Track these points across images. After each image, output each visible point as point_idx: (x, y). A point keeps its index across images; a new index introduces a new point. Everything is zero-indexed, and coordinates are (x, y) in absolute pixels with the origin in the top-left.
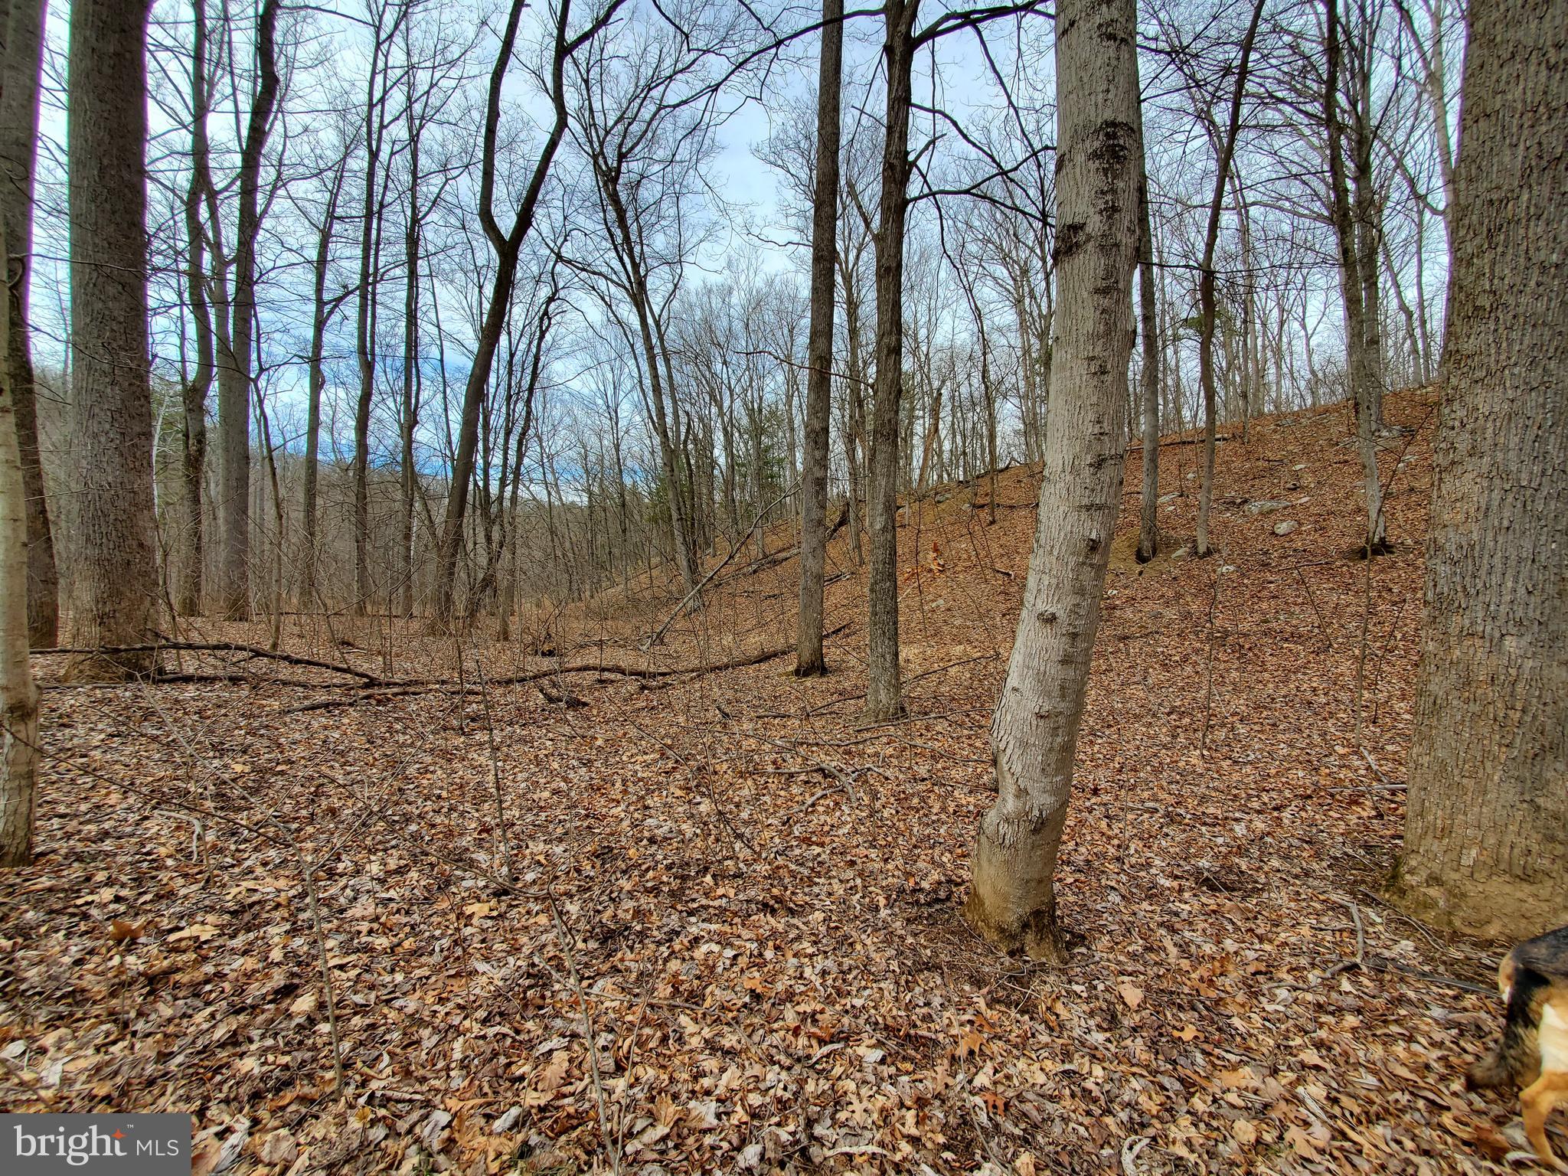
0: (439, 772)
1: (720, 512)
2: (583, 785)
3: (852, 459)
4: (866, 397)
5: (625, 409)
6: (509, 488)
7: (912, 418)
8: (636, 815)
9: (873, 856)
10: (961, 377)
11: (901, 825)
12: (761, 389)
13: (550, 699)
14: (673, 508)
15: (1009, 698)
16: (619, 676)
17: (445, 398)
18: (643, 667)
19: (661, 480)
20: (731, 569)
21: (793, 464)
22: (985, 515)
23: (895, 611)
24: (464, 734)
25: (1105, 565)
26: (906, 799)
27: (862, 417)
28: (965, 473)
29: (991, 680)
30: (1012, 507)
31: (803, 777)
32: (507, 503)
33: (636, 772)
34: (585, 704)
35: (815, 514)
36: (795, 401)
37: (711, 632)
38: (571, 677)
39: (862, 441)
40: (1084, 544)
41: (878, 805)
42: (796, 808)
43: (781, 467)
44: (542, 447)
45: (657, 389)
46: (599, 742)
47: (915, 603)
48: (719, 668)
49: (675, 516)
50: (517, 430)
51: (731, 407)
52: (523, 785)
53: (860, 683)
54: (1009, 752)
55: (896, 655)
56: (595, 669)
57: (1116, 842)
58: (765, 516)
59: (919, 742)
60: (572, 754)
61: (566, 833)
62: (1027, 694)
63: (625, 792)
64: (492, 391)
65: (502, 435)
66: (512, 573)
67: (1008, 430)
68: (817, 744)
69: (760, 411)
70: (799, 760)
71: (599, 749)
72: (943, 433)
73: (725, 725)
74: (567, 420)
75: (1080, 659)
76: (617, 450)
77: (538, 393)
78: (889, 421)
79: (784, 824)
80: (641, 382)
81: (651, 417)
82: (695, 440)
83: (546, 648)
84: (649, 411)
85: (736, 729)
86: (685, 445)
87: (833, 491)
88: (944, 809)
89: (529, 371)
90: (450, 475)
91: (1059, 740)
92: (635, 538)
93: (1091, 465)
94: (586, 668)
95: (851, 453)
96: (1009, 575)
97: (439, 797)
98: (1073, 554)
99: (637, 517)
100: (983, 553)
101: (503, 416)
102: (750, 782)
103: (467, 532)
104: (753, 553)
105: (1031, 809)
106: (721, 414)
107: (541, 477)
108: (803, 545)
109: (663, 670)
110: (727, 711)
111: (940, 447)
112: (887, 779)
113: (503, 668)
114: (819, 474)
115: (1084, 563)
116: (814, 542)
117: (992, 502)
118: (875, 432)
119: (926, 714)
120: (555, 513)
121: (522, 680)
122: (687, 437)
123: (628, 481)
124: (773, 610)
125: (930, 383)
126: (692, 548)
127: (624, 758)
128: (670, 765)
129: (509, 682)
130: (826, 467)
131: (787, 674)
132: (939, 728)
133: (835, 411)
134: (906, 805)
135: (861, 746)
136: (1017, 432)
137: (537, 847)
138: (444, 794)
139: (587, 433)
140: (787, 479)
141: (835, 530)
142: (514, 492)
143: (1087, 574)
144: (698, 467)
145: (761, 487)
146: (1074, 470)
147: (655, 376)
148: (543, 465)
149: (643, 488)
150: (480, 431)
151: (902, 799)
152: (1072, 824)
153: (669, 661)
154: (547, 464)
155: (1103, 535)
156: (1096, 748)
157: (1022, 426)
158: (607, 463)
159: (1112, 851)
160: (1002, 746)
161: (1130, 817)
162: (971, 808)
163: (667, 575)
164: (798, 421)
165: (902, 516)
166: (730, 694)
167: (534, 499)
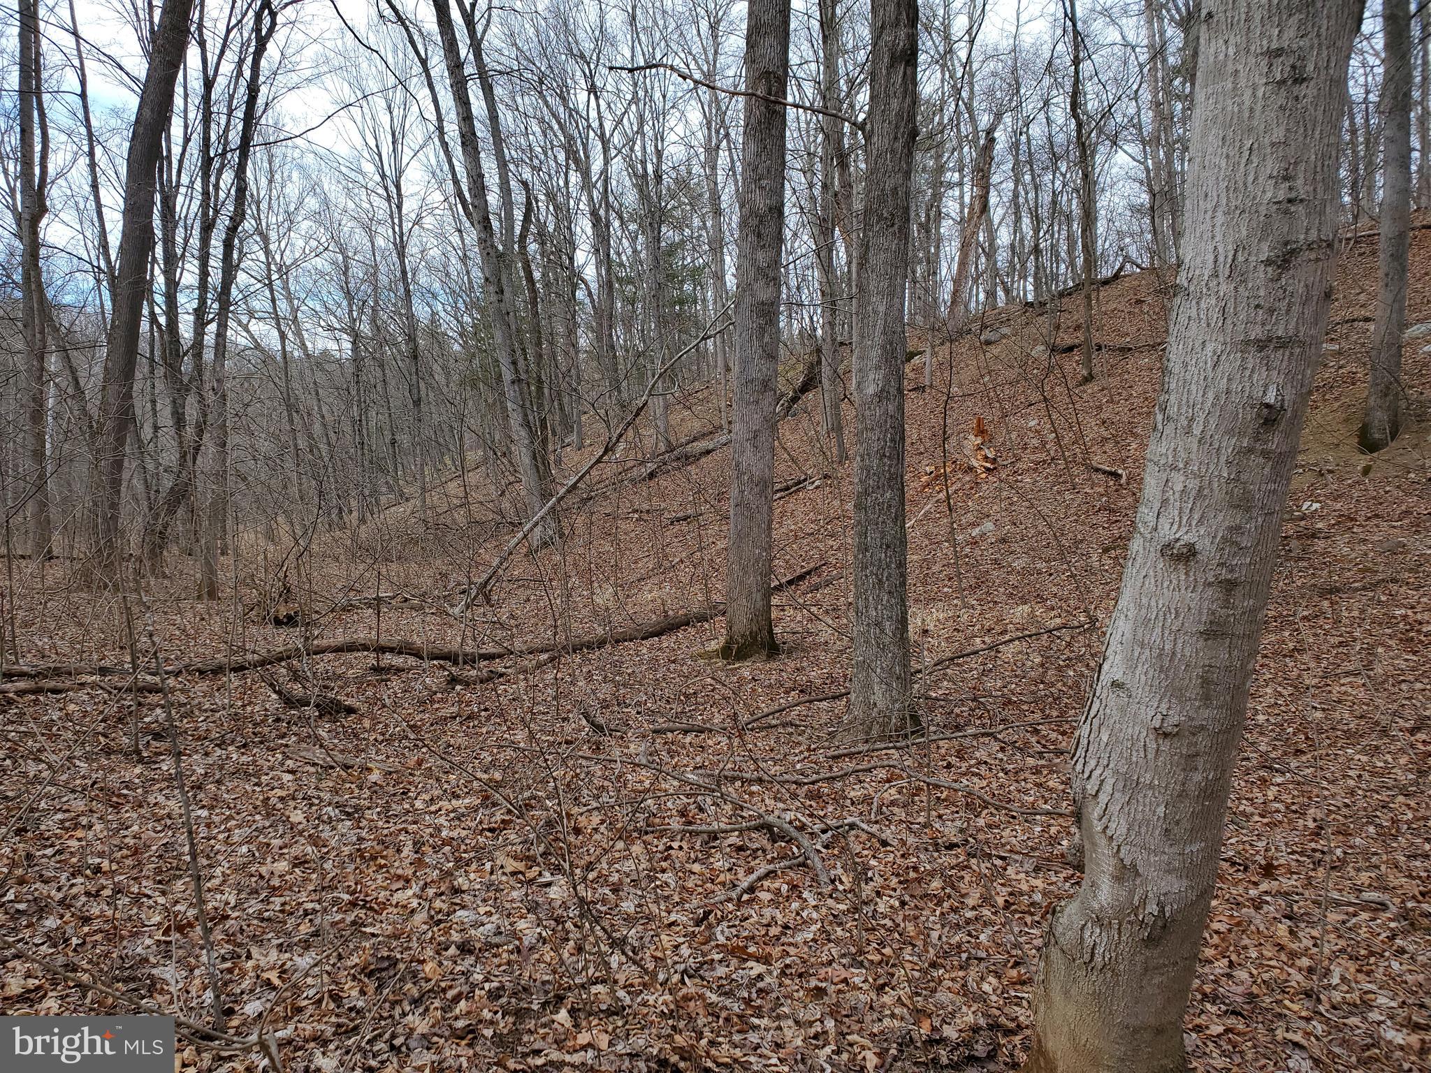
0: (98, 827)
1: (590, 371)
2: (346, 850)
3: (827, 266)
4: (852, 149)
5: (415, 180)
6: (212, 327)
7: (938, 186)
8: (438, 904)
9: (857, 980)
10: (1030, 107)
11: (910, 928)
12: (659, 137)
13: (289, 701)
14: (504, 361)
15: (1106, 702)
16: (412, 661)
17: (93, 165)
18: (454, 646)
19: (481, 310)
20: (609, 470)
21: (719, 277)
22: (1073, 366)
23: (900, 543)
24: (141, 760)
25: (1293, 452)
26: (919, 880)
27: (847, 185)
28: (1037, 287)
29: (1081, 668)
30: (1125, 350)
31: (733, 839)
32: (208, 355)
33: (438, 829)
34: (350, 710)
35: (759, 369)
36: (723, 158)
37: (574, 580)
38: (325, 664)
39: (846, 232)
40: (1251, 414)
41: (867, 890)
42: (721, 894)
43: (697, 283)
44: (267, 252)
45: (469, 140)
46: (375, 777)
47: (940, 529)
48: (589, 646)
49: (508, 376)
50: (223, 222)
51: (604, 172)
52: (244, 849)
53: (838, 673)
54: (1103, 798)
55: (903, 622)
56: (365, 648)
57: (1305, 962)
58: (669, 375)
59: (944, 778)
60: (326, 796)
61: (316, 934)
62: (1138, 693)
63: (419, 863)
64: (176, 150)
65: (196, 232)
66: (221, 476)
67: (1120, 203)
68: (760, 781)
69: (658, 177)
70: (728, 808)
71: (375, 788)
72: (997, 214)
73: (597, 747)
74: (312, 203)
75: (1239, 630)
76: (401, 255)
77: (258, 155)
78: (895, 190)
79: (698, 923)
80: (440, 129)
81: (460, 194)
82: (542, 237)
83: (283, 612)
84: (456, 182)
85: (616, 753)
86: (523, 247)
87: (790, 326)
88: (987, 900)
89: (240, 114)
90: (108, 305)
91: (1197, 777)
92: (436, 414)
93: (1268, 262)
94: (351, 648)
95: (824, 253)
96: (1118, 476)
97: (98, 870)
98: (1230, 432)
99: (440, 377)
100: (1068, 438)
101: (198, 197)
102: (637, 849)
103: (141, 406)
104: (649, 443)
105: (1144, 901)
106: (587, 185)
107: (268, 306)
108: (736, 427)
109: (490, 648)
110: (601, 720)
111: (992, 239)
112: (884, 843)
113: (208, 649)
114: (764, 294)
115: (1250, 450)
116: (756, 421)
117: (1087, 340)
118: (868, 212)
119: (958, 728)
120: (294, 372)
121: (239, 669)
122: (525, 229)
123: (421, 311)
124: (685, 544)
125: (972, 118)
126: (539, 433)
127: (419, 804)
128: (498, 817)
129: (218, 671)
130: (776, 282)
131: (708, 656)
132: (981, 754)
133: (796, 178)
134: (918, 892)
135: (838, 785)
136: (1136, 210)
137: (267, 957)
138: (105, 865)
139: (348, 225)
140: (708, 305)
141: (795, 400)
142: (220, 335)
143: (1257, 470)
144: (547, 285)
145: (662, 322)
146: (1237, 273)
147: (466, 117)
148: (270, 286)
149: (449, 326)
150: (157, 222)
151: (911, 880)
152: (1223, 927)
153: (500, 634)
154: (277, 284)
155: (1289, 394)
156: (1271, 794)
157: (1145, 198)
158: (383, 280)
159: (1297, 978)
160: (1091, 787)
161: (1334, 917)
162: (1038, 897)
163: (497, 483)
164: (727, 197)
165: (918, 370)
166: (605, 691)
167: (258, 346)
